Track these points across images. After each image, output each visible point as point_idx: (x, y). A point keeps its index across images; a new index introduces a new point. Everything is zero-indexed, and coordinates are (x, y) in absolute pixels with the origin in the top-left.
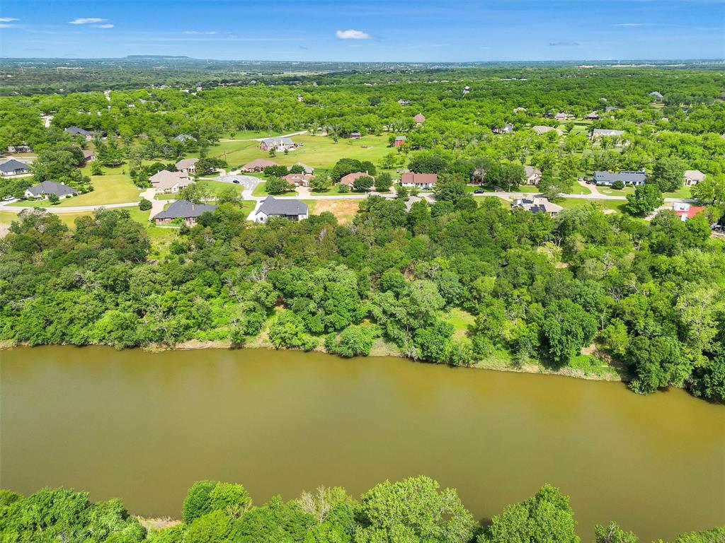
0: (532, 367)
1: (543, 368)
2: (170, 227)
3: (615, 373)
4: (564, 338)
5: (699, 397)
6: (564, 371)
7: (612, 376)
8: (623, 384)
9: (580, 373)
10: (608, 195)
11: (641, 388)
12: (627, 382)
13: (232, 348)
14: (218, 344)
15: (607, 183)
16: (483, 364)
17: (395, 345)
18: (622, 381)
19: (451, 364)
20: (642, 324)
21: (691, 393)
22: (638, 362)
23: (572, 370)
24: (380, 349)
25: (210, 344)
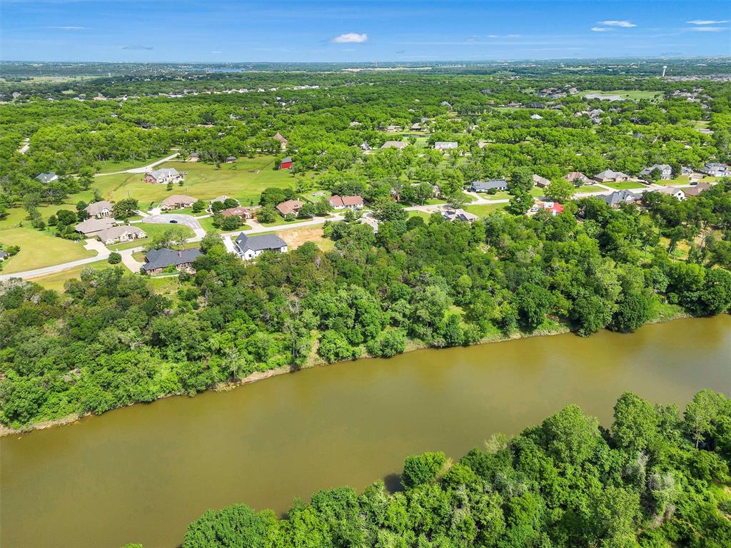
0: (516, 334)
1: (523, 334)
2: (167, 276)
3: (565, 327)
4: (538, 310)
5: (616, 331)
6: (535, 332)
7: (565, 330)
8: (573, 334)
9: (546, 332)
10: (490, 200)
11: (585, 333)
12: (575, 332)
13: (292, 372)
14: (278, 371)
15: (483, 190)
16: (484, 340)
17: (419, 340)
18: (571, 331)
19: (466, 344)
20: (576, 292)
21: (611, 330)
22: (582, 316)
23: (540, 331)
24: (410, 346)
25: (271, 373)
